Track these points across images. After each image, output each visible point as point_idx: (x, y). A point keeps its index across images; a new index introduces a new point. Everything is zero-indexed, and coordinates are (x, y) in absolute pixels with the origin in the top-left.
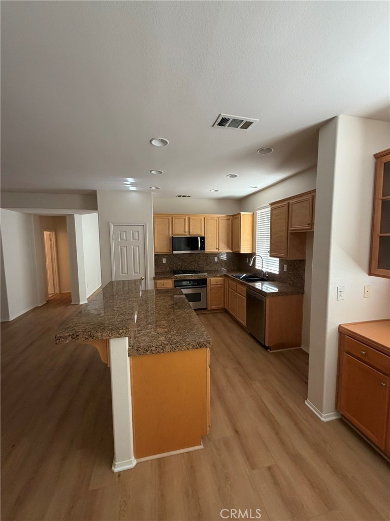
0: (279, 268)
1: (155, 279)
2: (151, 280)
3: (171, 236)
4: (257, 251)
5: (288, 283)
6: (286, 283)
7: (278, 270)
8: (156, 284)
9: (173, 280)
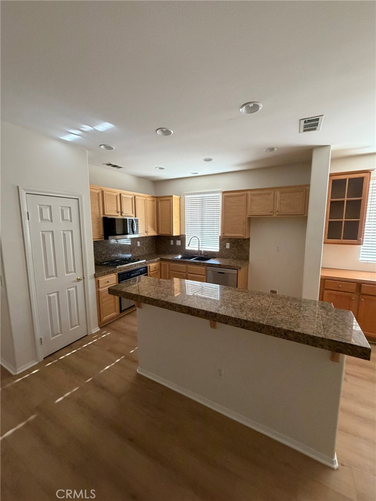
0: (220, 247)
1: (95, 276)
2: (91, 278)
3: (102, 216)
4: (186, 233)
5: (231, 257)
6: (229, 257)
7: (218, 248)
8: (98, 283)
9: (117, 273)
